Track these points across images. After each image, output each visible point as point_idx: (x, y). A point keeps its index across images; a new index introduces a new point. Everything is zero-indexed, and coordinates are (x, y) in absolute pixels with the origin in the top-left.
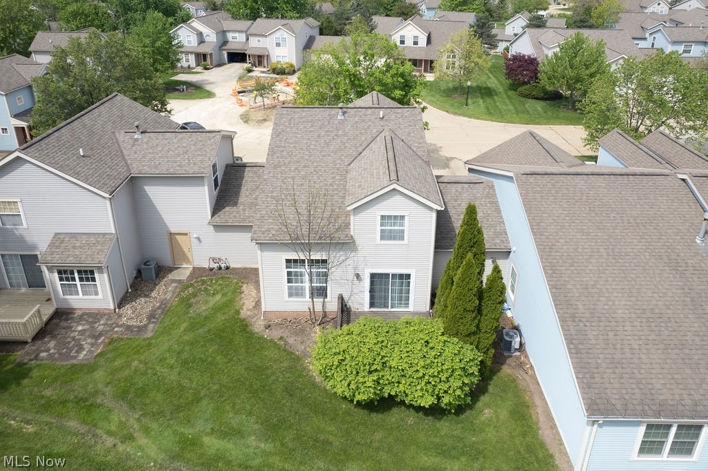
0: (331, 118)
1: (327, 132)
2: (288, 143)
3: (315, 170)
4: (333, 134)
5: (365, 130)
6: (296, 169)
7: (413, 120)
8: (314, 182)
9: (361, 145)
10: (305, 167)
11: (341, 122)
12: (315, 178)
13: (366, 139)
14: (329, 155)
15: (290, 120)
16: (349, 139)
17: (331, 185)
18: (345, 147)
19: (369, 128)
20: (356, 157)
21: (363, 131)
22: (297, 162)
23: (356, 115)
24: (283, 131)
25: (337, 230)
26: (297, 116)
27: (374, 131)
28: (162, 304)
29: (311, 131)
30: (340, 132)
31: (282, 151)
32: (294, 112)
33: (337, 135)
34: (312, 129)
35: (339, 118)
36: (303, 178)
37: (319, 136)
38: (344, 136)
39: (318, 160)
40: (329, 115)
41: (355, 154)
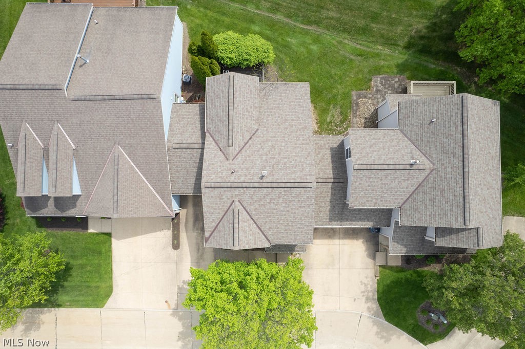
0: (272, 171)
1: (274, 158)
2: (301, 147)
3: (280, 125)
4: (270, 156)
5: (246, 160)
6: (292, 127)
7: (210, 170)
8: (279, 117)
9: (250, 146)
10: (287, 128)
11: (263, 168)
12: (279, 120)
13: (246, 151)
14: (271, 137)
15: (303, 169)
16: (258, 151)
17: (269, 115)
18: (260, 144)
19: (244, 162)
20: (253, 136)
21: (248, 158)
22: (291, 132)
23: (253, 175)
24: (306, 158)
25: (265, 88)
26: (298, 173)
27: (240, 158)
28: (356, 113)
29: (286, 158)
30: (264, 157)
31: (303, 140)
32: (301, 178)
33: (267, 155)
34: (286, 160)
35: (266, 172)
36: (286, 120)
37: (279, 154)
38: (262, 155)
39: (278, 134)
40: (273, 175)
41: (254, 138)
